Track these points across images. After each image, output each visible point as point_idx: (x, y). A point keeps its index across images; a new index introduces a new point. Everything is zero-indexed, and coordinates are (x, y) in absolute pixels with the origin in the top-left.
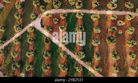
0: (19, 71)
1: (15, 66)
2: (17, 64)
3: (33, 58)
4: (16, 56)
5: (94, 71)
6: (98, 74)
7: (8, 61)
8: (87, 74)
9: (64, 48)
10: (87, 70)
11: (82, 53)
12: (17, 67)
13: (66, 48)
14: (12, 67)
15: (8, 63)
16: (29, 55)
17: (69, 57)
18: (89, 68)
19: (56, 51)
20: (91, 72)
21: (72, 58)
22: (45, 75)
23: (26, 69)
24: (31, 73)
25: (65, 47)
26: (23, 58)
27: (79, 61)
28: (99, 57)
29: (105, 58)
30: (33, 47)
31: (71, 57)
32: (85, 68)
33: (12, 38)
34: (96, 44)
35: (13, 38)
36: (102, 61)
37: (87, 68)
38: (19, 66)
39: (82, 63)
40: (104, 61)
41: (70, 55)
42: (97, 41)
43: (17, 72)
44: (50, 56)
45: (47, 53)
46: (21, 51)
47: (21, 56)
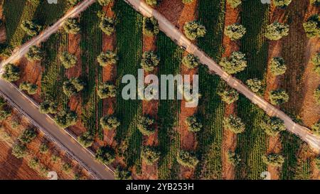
0: (79, 103)
2: (76, 81)
3: (113, 71)
4: (73, 62)
5: (266, 103)
6: (276, 111)
7: (52, 77)
8: (248, 111)
9: (191, 49)
10: (249, 101)
11: (240, 56)
12: (75, 90)
13: (196, 48)
14: (64, 88)
15: (52, 83)
16: (105, 60)
17: (203, 69)
18: (253, 96)
19: (171, 56)
20: (257, 105)
21: (211, 73)
22: (144, 112)
23: (98, 94)
24: (108, 107)
25: (193, 46)
26: (88, 70)
27: (228, 80)
28: (284, 67)
29: (295, 73)
30: (113, 44)
31: (208, 69)
32: (244, 96)
33: (59, 22)
34: (277, 33)
35: (61, 20)
36: (288, 79)
37: (247, 96)
38: (80, 88)
39: (236, 83)
40: (294, 80)
41: (206, 66)
42: (281, 27)
43: (74, 104)
44: (156, 63)
45: (150, 57)
46: (84, 54)
47: (84, 66)
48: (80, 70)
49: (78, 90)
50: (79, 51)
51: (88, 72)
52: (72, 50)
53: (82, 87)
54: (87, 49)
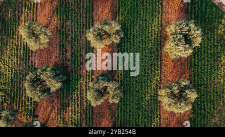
0: (53, 108)
1: (37, 82)
4: (44, 40)
12: (47, 90)
14: (26, 85)
16: (101, 37)
23: (89, 97)
26: (69, 54)
38: (55, 86)
43: (45, 110)
44: (198, 41)
45: (189, 31)
46: (62, 27)
47: (62, 46)
48: (56, 53)
49: (53, 89)
50: (55, 21)
51: (69, 57)
52: (42, 19)
53: (58, 85)
54: (67, 18)
